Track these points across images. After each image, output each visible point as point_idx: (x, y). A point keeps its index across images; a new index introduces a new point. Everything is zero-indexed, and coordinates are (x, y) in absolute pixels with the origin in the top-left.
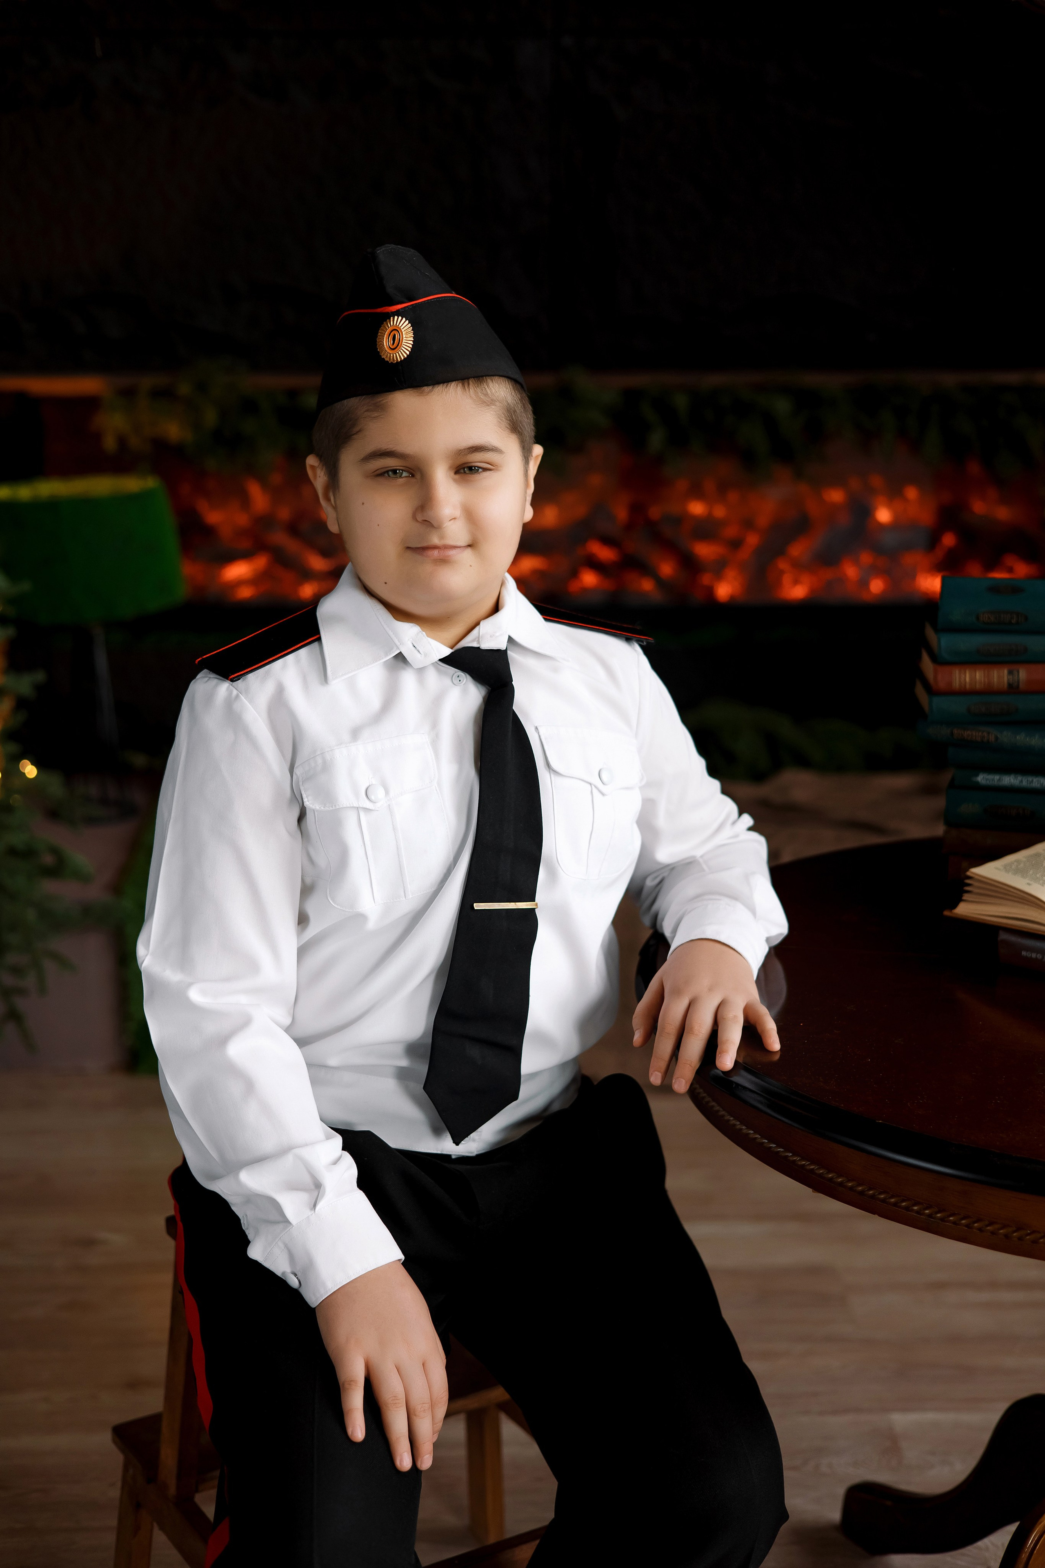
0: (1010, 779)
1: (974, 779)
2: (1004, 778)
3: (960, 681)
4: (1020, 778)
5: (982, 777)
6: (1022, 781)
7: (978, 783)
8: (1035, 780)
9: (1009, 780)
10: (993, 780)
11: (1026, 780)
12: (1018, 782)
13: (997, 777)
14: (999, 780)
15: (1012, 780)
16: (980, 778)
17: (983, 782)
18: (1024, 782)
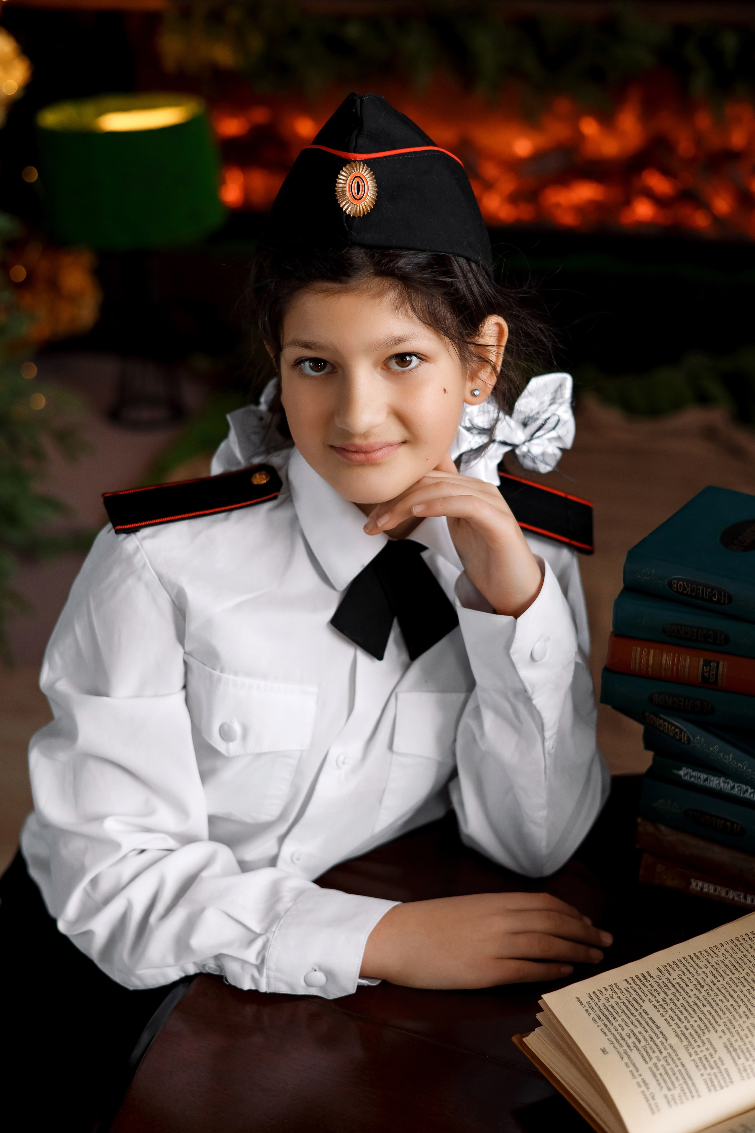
0: (719, 783)
1: (675, 771)
2: (712, 779)
3: (640, 662)
4: (731, 784)
5: (686, 772)
6: (733, 788)
7: (680, 776)
9: (717, 783)
10: (699, 778)
11: (739, 788)
12: (729, 786)
13: (703, 776)
14: (706, 780)
15: (722, 784)
16: (682, 773)
17: (687, 778)
18: (736, 789)
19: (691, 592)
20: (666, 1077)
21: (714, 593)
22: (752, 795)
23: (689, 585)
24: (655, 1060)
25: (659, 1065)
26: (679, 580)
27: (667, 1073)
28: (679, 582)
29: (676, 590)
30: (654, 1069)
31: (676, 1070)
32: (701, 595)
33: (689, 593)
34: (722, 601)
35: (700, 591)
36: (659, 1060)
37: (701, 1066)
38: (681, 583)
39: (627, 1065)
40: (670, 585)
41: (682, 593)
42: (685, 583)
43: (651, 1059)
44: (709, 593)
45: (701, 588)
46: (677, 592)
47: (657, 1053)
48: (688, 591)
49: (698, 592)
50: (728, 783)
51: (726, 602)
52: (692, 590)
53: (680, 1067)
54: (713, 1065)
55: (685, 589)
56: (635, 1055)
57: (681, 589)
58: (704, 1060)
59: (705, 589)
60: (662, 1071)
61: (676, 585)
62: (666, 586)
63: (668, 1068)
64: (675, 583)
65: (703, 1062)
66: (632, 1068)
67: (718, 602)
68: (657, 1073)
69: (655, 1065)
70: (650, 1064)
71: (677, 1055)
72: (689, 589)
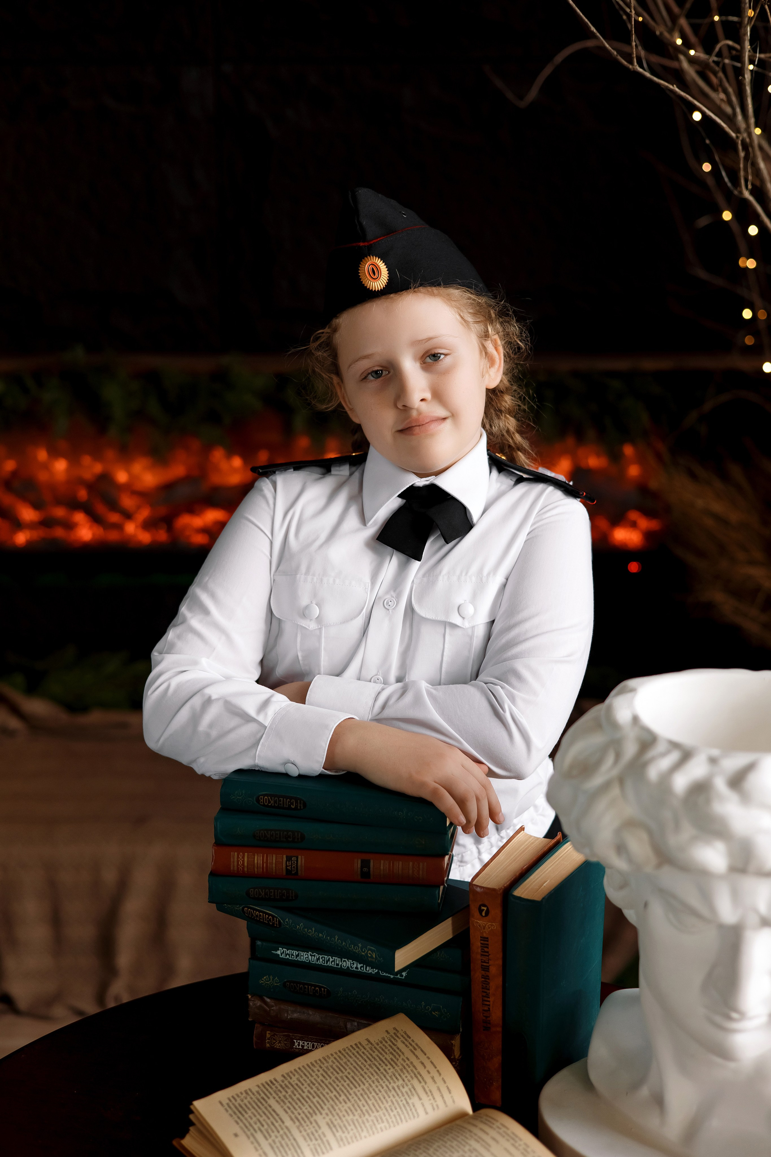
0: (308, 957)
1: (274, 952)
2: (302, 954)
3: (238, 865)
4: (317, 955)
5: (282, 951)
6: (318, 959)
7: (278, 956)
8: (331, 960)
9: (306, 957)
10: (292, 955)
11: (322, 958)
12: (315, 958)
13: (295, 953)
14: (297, 956)
15: (310, 957)
16: (279, 952)
17: (283, 956)
18: (321, 960)
19: (274, 804)
20: (281, 1149)
21: (292, 801)
22: (333, 963)
23: (273, 798)
24: (273, 1137)
25: (277, 1140)
26: (264, 795)
27: (282, 1146)
28: (265, 797)
29: (263, 804)
30: (273, 1144)
31: (289, 1143)
32: (282, 805)
33: (273, 805)
34: (299, 808)
35: (281, 802)
36: (276, 1137)
37: (308, 1139)
38: (267, 798)
39: (252, 1143)
40: (258, 800)
41: (267, 806)
42: (269, 797)
43: (270, 1136)
44: (288, 802)
45: (282, 799)
46: (264, 805)
47: (276, 1133)
48: (272, 804)
49: (280, 803)
50: (314, 956)
51: (302, 808)
52: (275, 802)
53: (292, 1141)
54: (317, 1137)
55: (269, 802)
56: (259, 1136)
57: (266, 802)
58: (310, 1134)
59: (285, 799)
60: (278, 1144)
61: (262, 800)
62: (255, 802)
63: (283, 1142)
64: (261, 798)
65: (310, 1137)
66: (256, 1144)
67: (296, 809)
68: (275, 1146)
69: (274, 1141)
70: (270, 1140)
71: (290, 1132)
72: (272, 802)
